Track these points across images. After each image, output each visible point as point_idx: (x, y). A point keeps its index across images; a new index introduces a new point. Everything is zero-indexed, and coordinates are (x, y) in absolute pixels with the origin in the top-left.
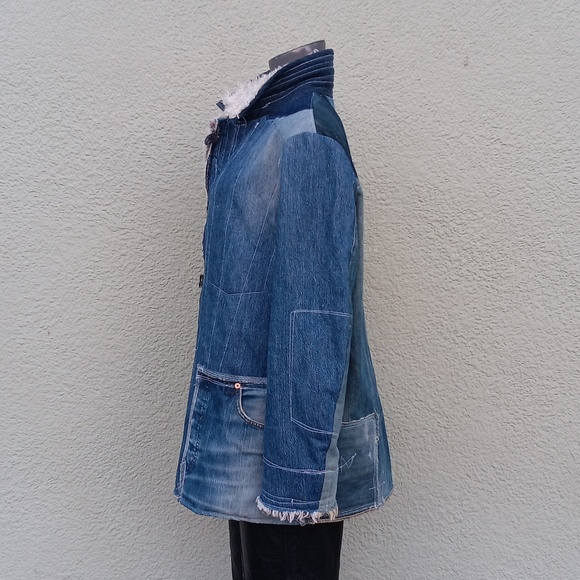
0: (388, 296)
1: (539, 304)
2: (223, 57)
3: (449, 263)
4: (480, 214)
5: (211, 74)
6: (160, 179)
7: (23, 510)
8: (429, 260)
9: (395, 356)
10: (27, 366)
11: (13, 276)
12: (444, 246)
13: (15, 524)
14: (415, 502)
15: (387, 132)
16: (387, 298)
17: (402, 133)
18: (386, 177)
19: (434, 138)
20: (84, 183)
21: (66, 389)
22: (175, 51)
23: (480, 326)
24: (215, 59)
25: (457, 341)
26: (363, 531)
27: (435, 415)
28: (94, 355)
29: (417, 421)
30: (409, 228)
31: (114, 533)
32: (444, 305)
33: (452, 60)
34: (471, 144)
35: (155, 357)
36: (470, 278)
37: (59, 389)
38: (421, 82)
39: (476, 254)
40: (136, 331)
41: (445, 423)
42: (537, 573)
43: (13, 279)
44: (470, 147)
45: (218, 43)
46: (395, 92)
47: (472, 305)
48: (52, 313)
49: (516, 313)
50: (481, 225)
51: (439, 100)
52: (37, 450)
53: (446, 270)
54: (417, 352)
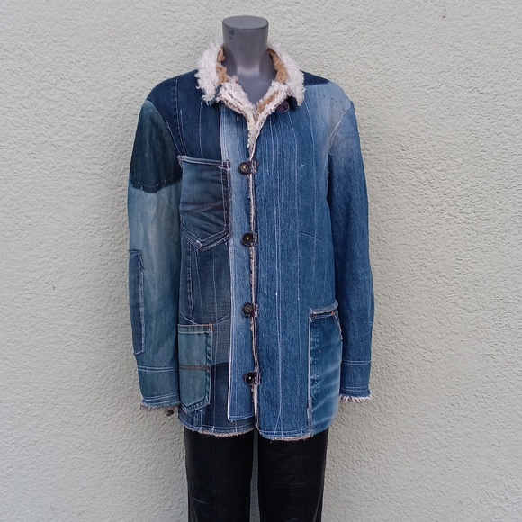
1: (516, 244)
2: (210, 17)
3: (431, 208)
4: (460, 160)
7: (38, 453)
8: (412, 206)
9: (382, 297)
10: (35, 319)
11: (17, 235)
12: (426, 192)
13: (31, 466)
14: (404, 430)
15: (370, 85)
17: (384, 85)
18: (370, 128)
19: (416, 89)
20: (81, 144)
21: (73, 339)
22: (163, 12)
23: (461, 266)
24: (202, 19)
25: (440, 281)
26: (355, 459)
27: (420, 350)
28: (98, 307)
29: (404, 357)
30: (393, 176)
31: (124, 470)
32: (427, 248)
33: (431, 13)
34: (450, 94)
36: (451, 221)
37: (66, 339)
38: (402, 35)
39: (456, 198)
41: (429, 358)
42: (517, 490)
43: (17, 238)
44: (449, 97)
45: (205, 3)
46: (376, 46)
47: (454, 246)
48: (57, 269)
49: (494, 252)
50: (460, 171)
51: (419, 52)
52: (48, 398)
53: (428, 214)
54: (403, 293)
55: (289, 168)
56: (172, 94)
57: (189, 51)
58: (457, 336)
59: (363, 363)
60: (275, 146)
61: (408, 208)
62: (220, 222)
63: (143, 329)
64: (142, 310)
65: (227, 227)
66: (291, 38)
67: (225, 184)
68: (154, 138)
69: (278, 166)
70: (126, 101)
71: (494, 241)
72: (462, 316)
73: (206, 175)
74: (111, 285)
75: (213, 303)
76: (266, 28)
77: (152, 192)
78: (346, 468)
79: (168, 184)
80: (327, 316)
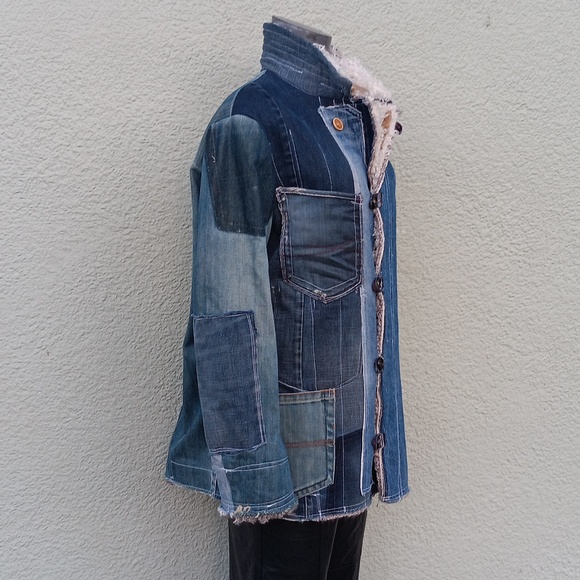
0: (418, 279)
1: (571, 276)
2: (228, 27)
3: (479, 240)
4: (509, 185)
5: (215, 46)
6: (165, 169)
7: (31, 556)
8: (459, 238)
12: (473, 222)
13: (24, 573)
14: (457, 494)
15: (410, 102)
16: (417, 282)
17: (425, 103)
18: (411, 151)
19: (459, 107)
20: (78, 179)
21: (73, 414)
22: (173, 22)
23: (513, 304)
24: (219, 29)
25: (491, 321)
26: (404, 531)
27: (473, 401)
28: (103, 374)
29: (455, 410)
30: (437, 204)
31: (137, 567)
32: (476, 285)
33: (474, 21)
34: (497, 111)
35: (171, 369)
36: (502, 254)
37: (64, 415)
39: (506, 227)
40: (148, 341)
41: (482, 409)
44: (495, 115)
45: (222, 10)
46: (415, 59)
47: (505, 282)
49: (548, 286)
50: (510, 197)
51: (463, 65)
52: (44, 487)
53: (477, 247)
54: (451, 337)
57: (204, 67)
58: (512, 383)
61: (455, 240)
62: (351, 267)
63: (260, 414)
64: (258, 389)
65: (359, 273)
67: (358, 221)
70: (132, 127)
71: (547, 274)
72: (516, 360)
73: (337, 211)
74: (117, 346)
78: (394, 542)
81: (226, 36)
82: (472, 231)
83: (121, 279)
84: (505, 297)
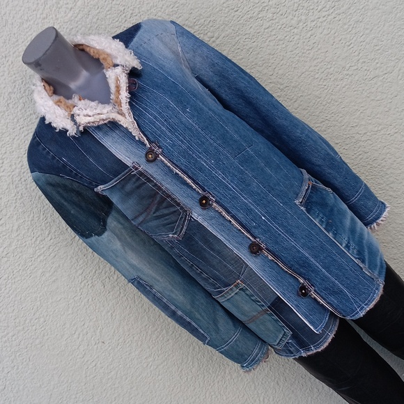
2: (10, 62)
3: (296, 30)
5: (14, 82)
9: (321, 125)
10: (113, 373)
11: (44, 336)
12: (281, 23)
18: (199, 20)
23: (355, 48)
24: (6, 69)
25: (350, 73)
27: (382, 132)
28: (145, 324)
29: (375, 148)
30: (247, 36)
32: (320, 60)
36: (319, 24)
43: (46, 337)
47: (337, 40)
48: (92, 330)
49: (369, 14)
53: (298, 36)
54: (333, 108)
55: (181, 122)
56: (45, 152)
57: (21, 101)
58: (398, 97)
59: (361, 191)
60: (155, 118)
61: (280, 47)
62: (172, 209)
63: (194, 324)
64: (180, 313)
65: (182, 208)
66: (79, 16)
67: (149, 180)
68: (65, 195)
69: (172, 129)
70: (18, 179)
71: (361, 7)
72: (389, 80)
73: (129, 187)
74: (137, 303)
75: (225, 266)
76: (58, 35)
77: (104, 232)
79: (108, 214)
80: (309, 191)
81: (14, 69)
82: (286, 29)
83: (101, 267)
84: (345, 49)
